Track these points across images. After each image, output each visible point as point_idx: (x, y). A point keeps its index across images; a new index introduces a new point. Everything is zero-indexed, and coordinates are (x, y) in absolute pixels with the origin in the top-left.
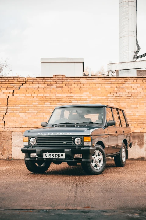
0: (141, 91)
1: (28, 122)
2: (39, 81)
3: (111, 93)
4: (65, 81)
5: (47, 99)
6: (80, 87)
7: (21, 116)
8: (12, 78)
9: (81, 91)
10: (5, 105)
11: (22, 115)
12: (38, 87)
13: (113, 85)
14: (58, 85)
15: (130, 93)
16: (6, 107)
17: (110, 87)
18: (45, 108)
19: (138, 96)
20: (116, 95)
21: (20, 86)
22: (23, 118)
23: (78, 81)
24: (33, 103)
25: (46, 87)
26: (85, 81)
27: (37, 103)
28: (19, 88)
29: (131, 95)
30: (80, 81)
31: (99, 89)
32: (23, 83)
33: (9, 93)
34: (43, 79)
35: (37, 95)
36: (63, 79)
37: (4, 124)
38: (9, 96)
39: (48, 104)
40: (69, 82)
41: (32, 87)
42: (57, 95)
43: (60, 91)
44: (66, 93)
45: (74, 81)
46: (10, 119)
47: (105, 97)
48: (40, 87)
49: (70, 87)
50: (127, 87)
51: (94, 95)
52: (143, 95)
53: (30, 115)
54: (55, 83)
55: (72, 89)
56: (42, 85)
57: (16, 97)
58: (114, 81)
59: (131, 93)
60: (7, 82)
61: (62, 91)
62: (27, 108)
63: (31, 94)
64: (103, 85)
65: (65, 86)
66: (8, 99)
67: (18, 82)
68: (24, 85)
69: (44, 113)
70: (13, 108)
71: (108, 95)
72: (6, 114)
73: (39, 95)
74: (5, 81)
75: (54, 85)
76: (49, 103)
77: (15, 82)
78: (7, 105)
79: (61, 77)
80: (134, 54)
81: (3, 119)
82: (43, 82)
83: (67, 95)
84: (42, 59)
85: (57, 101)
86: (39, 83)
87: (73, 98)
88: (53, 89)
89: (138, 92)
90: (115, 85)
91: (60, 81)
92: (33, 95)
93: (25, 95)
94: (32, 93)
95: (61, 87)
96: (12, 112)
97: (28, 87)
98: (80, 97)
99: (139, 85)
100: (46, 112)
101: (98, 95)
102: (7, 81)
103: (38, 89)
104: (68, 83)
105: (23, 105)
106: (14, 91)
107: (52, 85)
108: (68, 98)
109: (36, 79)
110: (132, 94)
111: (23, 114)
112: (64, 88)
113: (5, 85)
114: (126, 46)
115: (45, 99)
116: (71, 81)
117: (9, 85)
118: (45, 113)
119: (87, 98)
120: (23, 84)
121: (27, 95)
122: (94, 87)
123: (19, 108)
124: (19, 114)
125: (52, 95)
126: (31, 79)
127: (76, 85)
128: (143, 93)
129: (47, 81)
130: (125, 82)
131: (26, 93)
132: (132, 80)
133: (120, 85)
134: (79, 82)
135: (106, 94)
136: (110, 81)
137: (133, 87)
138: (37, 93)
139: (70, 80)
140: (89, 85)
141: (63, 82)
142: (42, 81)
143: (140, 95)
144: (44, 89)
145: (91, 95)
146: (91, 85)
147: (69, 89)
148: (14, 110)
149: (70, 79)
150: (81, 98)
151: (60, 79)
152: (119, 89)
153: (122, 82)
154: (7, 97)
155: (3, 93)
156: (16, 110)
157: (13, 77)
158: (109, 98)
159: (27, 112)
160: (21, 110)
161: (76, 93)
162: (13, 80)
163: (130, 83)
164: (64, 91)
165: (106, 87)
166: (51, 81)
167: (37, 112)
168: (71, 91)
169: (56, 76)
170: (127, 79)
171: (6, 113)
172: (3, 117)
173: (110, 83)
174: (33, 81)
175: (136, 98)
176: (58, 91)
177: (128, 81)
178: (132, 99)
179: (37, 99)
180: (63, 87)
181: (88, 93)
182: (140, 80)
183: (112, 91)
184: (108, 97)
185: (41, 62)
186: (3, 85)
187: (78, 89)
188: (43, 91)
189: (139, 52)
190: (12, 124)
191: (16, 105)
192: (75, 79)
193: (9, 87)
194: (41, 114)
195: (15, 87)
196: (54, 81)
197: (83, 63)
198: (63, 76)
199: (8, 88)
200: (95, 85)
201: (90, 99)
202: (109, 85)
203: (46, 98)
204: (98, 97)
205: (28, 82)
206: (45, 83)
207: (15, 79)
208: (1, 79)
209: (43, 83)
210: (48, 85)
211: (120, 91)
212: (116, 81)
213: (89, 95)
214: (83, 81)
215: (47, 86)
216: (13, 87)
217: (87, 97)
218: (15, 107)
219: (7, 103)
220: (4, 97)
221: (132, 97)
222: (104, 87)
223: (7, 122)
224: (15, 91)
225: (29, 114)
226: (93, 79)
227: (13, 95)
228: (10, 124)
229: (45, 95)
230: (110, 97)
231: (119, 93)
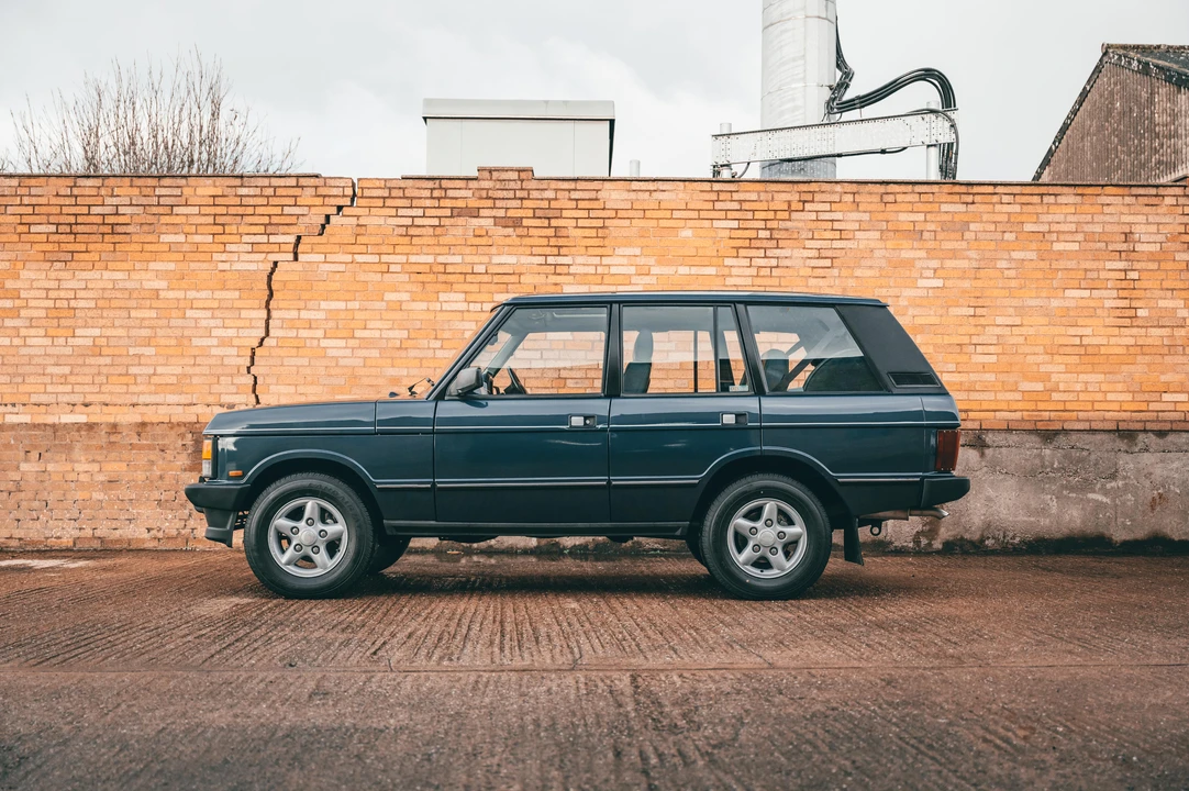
0: (872, 244)
1: (366, 381)
2: (416, 193)
3: (743, 252)
4: (535, 194)
5: (451, 278)
6: (599, 223)
7: (331, 353)
8: (293, 182)
9: (607, 242)
10: (256, 303)
11: (335, 346)
12: (408, 221)
13: (750, 215)
14: (501, 213)
15: (823, 254)
16: (264, 314)
17: (735, 224)
18: (440, 316)
19: (860, 267)
20: (762, 262)
21: (328, 217)
22: (342, 362)
23: (592, 195)
24: (390, 296)
25: (444, 221)
26: (625, 195)
27: (405, 296)
28: (323, 227)
29: (828, 263)
30: (600, 195)
31: (687, 233)
32: (341, 202)
33: (276, 248)
34: (430, 184)
35: (403, 259)
36: (525, 185)
37: (254, 391)
38: (276, 263)
39: (453, 300)
40: (549, 200)
41: (381, 221)
42: (496, 260)
43: (508, 241)
44: (535, 250)
45: (575, 195)
46: (282, 369)
47: (712, 271)
48: (418, 221)
49: (554, 223)
50: (813, 225)
51: (662, 260)
52: (883, 263)
53: (373, 351)
54: (489, 203)
55: (563, 232)
56: (429, 212)
57: (307, 266)
58: (754, 196)
59: (829, 253)
60: (268, 197)
61: (517, 241)
62: (358, 315)
63: (380, 254)
64: (703, 215)
65: (534, 217)
66: (271, 273)
67: (319, 201)
68: (346, 211)
69: (436, 338)
70: (294, 314)
71: (728, 262)
72: (261, 344)
73: (413, 259)
74: (258, 191)
75: (483, 212)
76: (462, 296)
77: (307, 197)
78: (268, 303)
79: (514, 175)
80: (827, 94)
81: (249, 368)
82: (432, 198)
83: (541, 260)
84: (428, 102)
85: (493, 287)
86: (415, 203)
87: (569, 274)
88: (477, 233)
89: (861, 247)
90: (759, 215)
91: (511, 194)
92: (385, 258)
93: (348, 258)
94: (384, 249)
95: (516, 223)
96: (293, 333)
97: (362, 221)
98: (600, 270)
99: (866, 217)
100: (447, 335)
101: (685, 260)
102: (270, 191)
103: (408, 233)
104: (545, 204)
105: (341, 305)
106: (299, 238)
107: (475, 213)
108: (547, 275)
109: (403, 184)
110: (832, 258)
111: (342, 343)
112: (528, 227)
113: (260, 210)
114: (794, 60)
115: (442, 277)
116: (560, 195)
117: (278, 210)
118: (443, 339)
119: (630, 275)
120: (340, 208)
121: (359, 258)
122: (663, 223)
123: (321, 315)
124: (324, 343)
125: (476, 259)
126: (377, 184)
127: (584, 214)
128: (883, 252)
129: (451, 193)
130: (804, 202)
131: (356, 249)
132: (834, 192)
133: (780, 215)
134: (597, 199)
135: (719, 257)
136: (736, 196)
137: (837, 225)
138: (407, 249)
139: (556, 190)
140: (641, 214)
141: (522, 199)
142: (427, 193)
143: (869, 263)
144: (439, 231)
145: (652, 261)
146: (648, 214)
147: (551, 232)
148: (298, 324)
149: (554, 185)
150: (603, 275)
151: (512, 185)
152: (776, 235)
153: (789, 202)
154: (269, 266)
155: (249, 248)
156: (310, 328)
157: (298, 177)
158: (731, 276)
159: (358, 334)
160: (331, 324)
161: (583, 250)
162: (297, 191)
163: (827, 207)
164: (527, 241)
165: (716, 224)
166: (469, 193)
167: (405, 334)
168: (561, 242)
169: (490, 171)
170: (813, 187)
171: (263, 340)
172: (249, 359)
173: (736, 206)
174: (387, 195)
175: (853, 277)
176: (501, 241)
177: (818, 197)
178: (832, 280)
179: (405, 277)
180: (526, 222)
181: (637, 251)
182: (871, 194)
183: (747, 243)
184: (726, 271)
185: (425, 119)
186: (250, 210)
187: (593, 233)
188: (432, 241)
189: (848, 86)
190: (292, 389)
191: (311, 304)
192: (581, 185)
193: (275, 220)
194: (424, 343)
195: (306, 219)
196: (484, 194)
197: (612, 122)
198: (524, 172)
199: (270, 224)
200: (668, 214)
201: (647, 279)
202: (730, 215)
203: (445, 273)
204: (683, 270)
205: (361, 197)
206: (444, 203)
207: (302, 187)
208: (242, 186)
209: (436, 203)
210: (456, 213)
211: (781, 243)
212: (763, 196)
213: (642, 261)
214: (615, 195)
215: (452, 217)
216: (293, 220)
217: (632, 270)
218: (305, 314)
219: (267, 292)
220: (253, 267)
221: (835, 272)
222: (707, 224)
223: (268, 380)
224: (303, 240)
225: (366, 343)
226: (661, 186)
227: (296, 259)
228: (282, 389)
229: (441, 259)
230: (735, 271)
231: (777, 252)
